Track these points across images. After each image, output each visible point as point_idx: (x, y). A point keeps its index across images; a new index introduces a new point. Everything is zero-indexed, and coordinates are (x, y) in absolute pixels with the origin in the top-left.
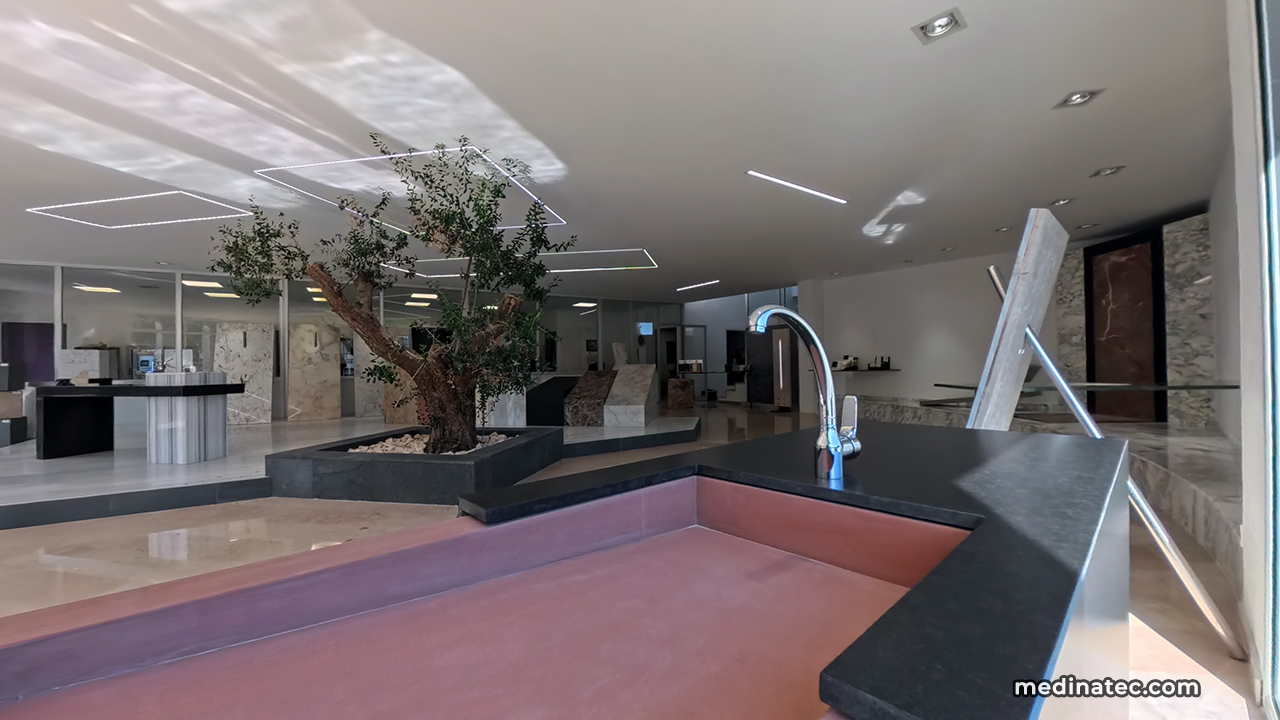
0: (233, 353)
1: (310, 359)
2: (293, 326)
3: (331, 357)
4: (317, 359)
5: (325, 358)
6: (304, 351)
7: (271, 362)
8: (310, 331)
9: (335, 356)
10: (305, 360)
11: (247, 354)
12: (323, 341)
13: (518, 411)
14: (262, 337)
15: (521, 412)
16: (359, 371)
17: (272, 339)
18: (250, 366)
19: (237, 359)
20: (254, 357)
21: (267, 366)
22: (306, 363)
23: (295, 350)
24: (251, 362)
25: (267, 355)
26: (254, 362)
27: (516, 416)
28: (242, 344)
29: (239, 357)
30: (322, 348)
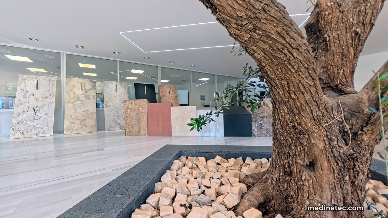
0: (30, 93)
1: (78, 97)
2: (69, 78)
3: (91, 97)
5: (88, 97)
6: (75, 93)
7: (54, 99)
8: (78, 82)
9: (93, 96)
10: (76, 98)
11: (39, 94)
13: (218, 127)
14: (49, 84)
15: (220, 127)
16: (107, 105)
17: (56, 85)
18: (40, 101)
19: (32, 97)
20: (43, 95)
21: (51, 101)
22: (76, 100)
23: (69, 92)
24: (41, 98)
25: (52, 95)
26: (43, 98)
27: (216, 130)
28: (36, 88)
29: (33, 95)
30: (86, 92)
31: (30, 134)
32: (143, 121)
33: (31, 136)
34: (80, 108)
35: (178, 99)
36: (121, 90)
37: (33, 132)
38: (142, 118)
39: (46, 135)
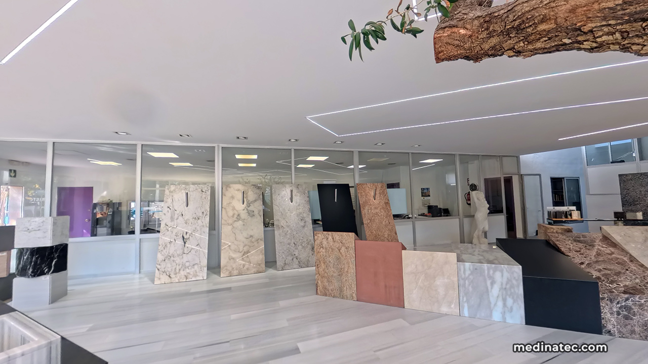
0: (178, 212)
1: (239, 215)
2: (226, 185)
3: (256, 213)
4: (244, 215)
5: (251, 214)
6: (234, 209)
7: (207, 219)
8: (238, 190)
9: (259, 211)
10: (236, 216)
11: (189, 213)
12: (249, 199)
13: (510, 302)
14: (201, 197)
15: (514, 302)
16: (278, 226)
17: (209, 198)
18: (190, 223)
19: (180, 218)
20: (194, 215)
21: (205, 224)
22: (236, 219)
23: (227, 208)
24: (191, 220)
25: (205, 213)
26: (194, 219)
27: (506, 309)
28: (185, 204)
29: (182, 215)
30: (248, 205)
31: (178, 278)
32: (347, 272)
33: (179, 280)
34: (242, 233)
35: (390, 207)
36: (298, 197)
37: (183, 273)
38: (346, 266)
39: (198, 278)
